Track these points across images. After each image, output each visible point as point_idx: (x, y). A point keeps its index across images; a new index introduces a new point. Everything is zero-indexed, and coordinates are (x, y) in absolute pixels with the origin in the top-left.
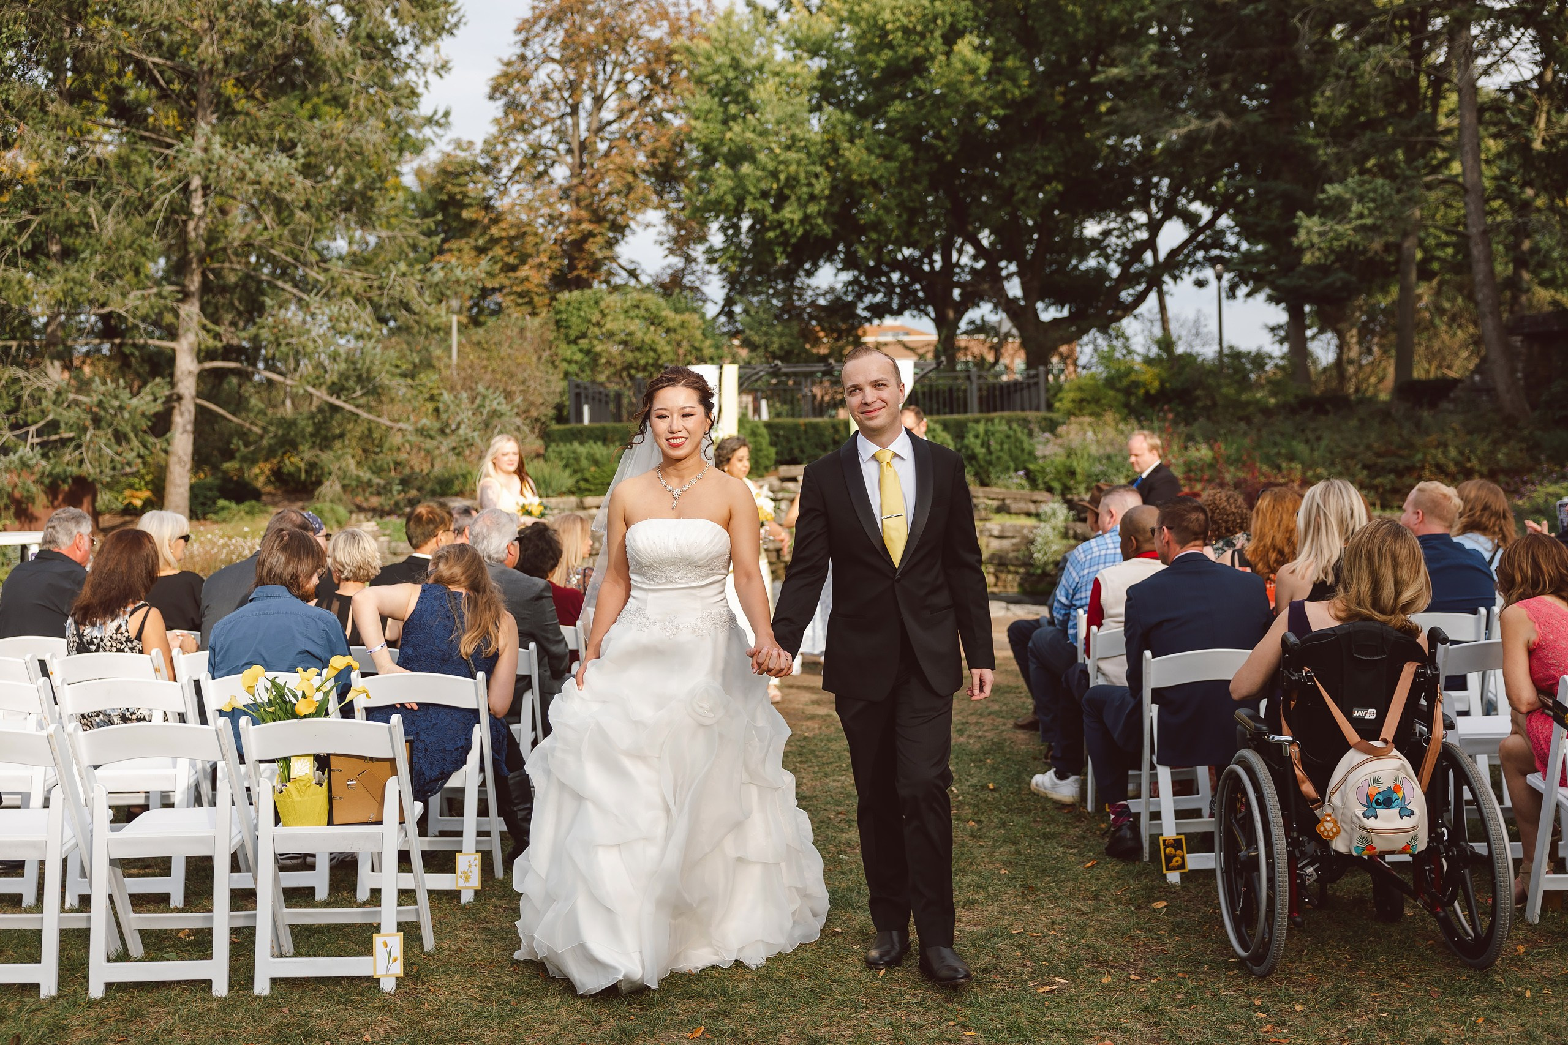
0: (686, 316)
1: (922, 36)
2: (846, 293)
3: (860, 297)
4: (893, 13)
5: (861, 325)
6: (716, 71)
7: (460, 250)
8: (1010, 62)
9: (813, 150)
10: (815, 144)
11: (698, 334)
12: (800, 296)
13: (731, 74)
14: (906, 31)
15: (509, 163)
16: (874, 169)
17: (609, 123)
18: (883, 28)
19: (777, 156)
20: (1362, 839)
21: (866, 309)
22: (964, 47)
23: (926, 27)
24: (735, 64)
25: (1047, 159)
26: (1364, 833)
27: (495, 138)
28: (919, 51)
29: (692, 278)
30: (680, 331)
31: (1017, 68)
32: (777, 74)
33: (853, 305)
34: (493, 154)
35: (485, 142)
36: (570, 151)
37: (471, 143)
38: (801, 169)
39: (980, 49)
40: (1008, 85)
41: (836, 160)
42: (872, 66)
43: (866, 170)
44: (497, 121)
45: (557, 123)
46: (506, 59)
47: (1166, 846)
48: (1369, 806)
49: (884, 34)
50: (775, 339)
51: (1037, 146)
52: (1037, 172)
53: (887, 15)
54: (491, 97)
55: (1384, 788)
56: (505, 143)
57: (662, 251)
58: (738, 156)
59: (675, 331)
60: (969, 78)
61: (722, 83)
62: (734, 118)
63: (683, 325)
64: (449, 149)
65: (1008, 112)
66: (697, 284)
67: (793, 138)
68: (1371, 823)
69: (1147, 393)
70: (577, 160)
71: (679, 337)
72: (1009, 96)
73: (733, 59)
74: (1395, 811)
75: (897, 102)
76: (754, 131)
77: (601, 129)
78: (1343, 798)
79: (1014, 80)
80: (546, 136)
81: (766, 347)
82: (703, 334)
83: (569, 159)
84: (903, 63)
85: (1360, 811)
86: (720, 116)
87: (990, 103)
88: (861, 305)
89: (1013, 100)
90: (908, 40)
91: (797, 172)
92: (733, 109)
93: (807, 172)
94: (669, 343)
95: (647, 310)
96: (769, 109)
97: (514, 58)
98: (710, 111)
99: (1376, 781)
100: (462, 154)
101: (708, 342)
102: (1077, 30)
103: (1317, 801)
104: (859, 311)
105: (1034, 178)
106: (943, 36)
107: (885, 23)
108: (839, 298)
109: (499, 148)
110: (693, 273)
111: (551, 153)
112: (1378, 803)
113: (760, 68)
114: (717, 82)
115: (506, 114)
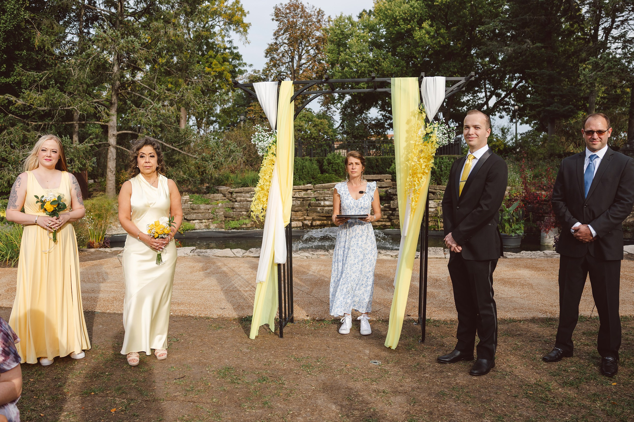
0: (322, 120)
1: (410, 22)
2: (381, 119)
3: (386, 121)
4: (399, 13)
5: (386, 130)
6: (336, 36)
7: (255, 106)
8: (442, 31)
9: (370, 62)
10: (371, 60)
11: (327, 127)
12: (366, 121)
13: (341, 37)
14: (404, 20)
15: (271, 77)
16: (392, 69)
17: (304, 64)
18: (395, 19)
19: (357, 64)
21: (388, 125)
22: (425, 25)
23: (411, 18)
24: (342, 33)
25: (454, 66)
27: (266, 69)
28: (409, 26)
29: (330, 113)
30: (320, 125)
31: (445, 33)
32: (358, 36)
33: (383, 124)
34: (266, 74)
35: (263, 70)
36: (291, 74)
37: (259, 71)
38: (366, 69)
39: (431, 26)
40: (441, 39)
41: (378, 67)
42: (391, 33)
43: (390, 70)
44: (267, 63)
45: (287, 64)
46: (270, 43)
49: (396, 20)
50: (356, 130)
51: (451, 62)
52: (451, 71)
53: (397, 14)
54: (266, 57)
56: (270, 71)
57: (319, 105)
58: (344, 64)
59: (318, 125)
60: (427, 36)
61: (338, 39)
62: (342, 52)
63: (321, 123)
64: (252, 73)
65: (441, 49)
66: (331, 115)
67: (363, 58)
69: (499, 149)
70: (293, 76)
71: (319, 128)
72: (442, 43)
73: (342, 31)
75: (400, 46)
76: (349, 56)
77: (301, 66)
79: (443, 38)
80: (283, 69)
81: (353, 133)
82: (329, 127)
83: (291, 76)
84: (403, 31)
86: (337, 52)
87: (435, 45)
88: (386, 124)
89: (443, 45)
90: (405, 23)
91: (365, 70)
92: (342, 49)
93: (368, 70)
94: (315, 130)
95: (308, 118)
96: (354, 47)
97: (273, 44)
98: (334, 50)
100: (256, 74)
101: (330, 130)
102: (467, 19)
104: (386, 126)
105: (450, 73)
106: (417, 22)
107: (397, 17)
108: (379, 121)
109: (268, 72)
110: (330, 112)
111: (285, 74)
113: (351, 34)
114: (336, 39)
115: (270, 61)
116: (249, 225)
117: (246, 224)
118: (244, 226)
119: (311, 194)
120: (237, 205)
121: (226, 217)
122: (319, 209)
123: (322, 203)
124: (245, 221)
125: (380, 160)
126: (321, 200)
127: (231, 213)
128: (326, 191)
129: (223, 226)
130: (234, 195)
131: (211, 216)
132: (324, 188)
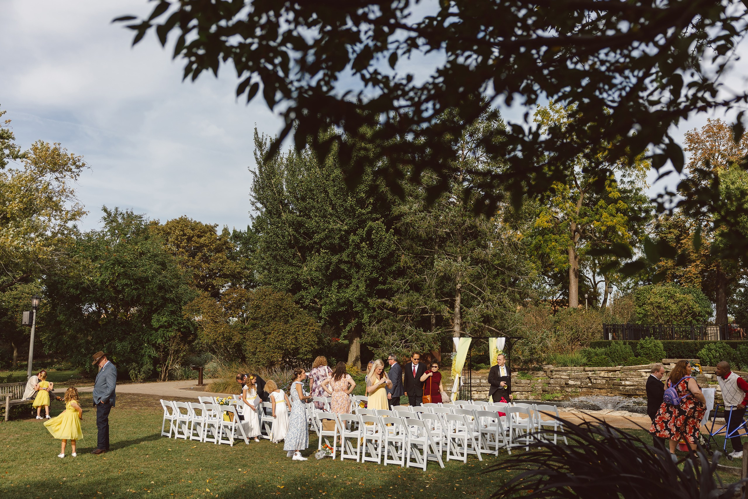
116: (560, 398)
117: (558, 397)
118: (556, 399)
119: (618, 375)
120: (552, 381)
121: (543, 391)
122: (621, 387)
123: (623, 383)
124: (559, 395)
125: (698, 345)
126: (623, 380)
127: (547, 388)
128: (632, 373)
129: (540, 398)
130: (554, 373)
131: (530, 389)
132: (631, 370)
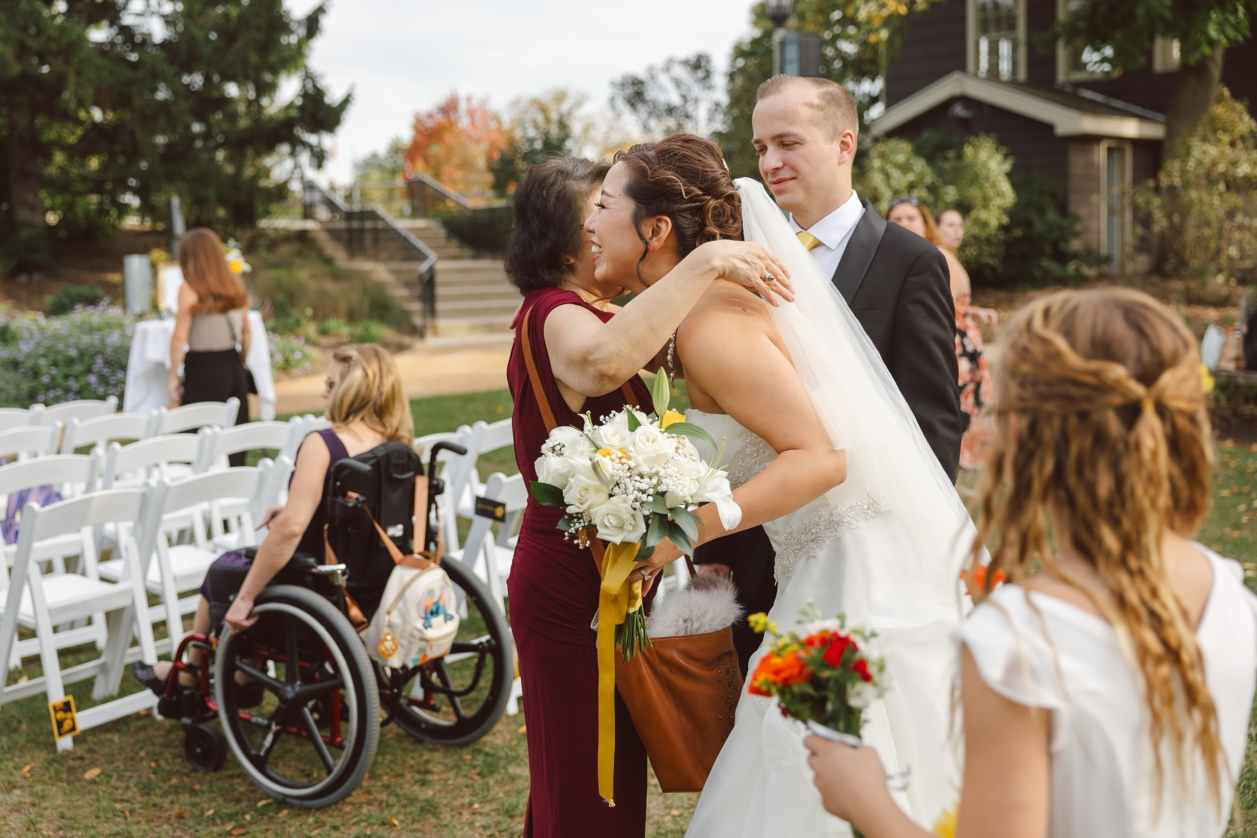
20: (422, 650)
26: (423, 644)
47: (56, 710)
48: (426, 619)
55: (436, 599)
68: (430, 633)
74: (441, 618)
78: (404, 616)
85: (419, 624)
99: (431, 592)
103: (363, 623)
112: (432, 613)
